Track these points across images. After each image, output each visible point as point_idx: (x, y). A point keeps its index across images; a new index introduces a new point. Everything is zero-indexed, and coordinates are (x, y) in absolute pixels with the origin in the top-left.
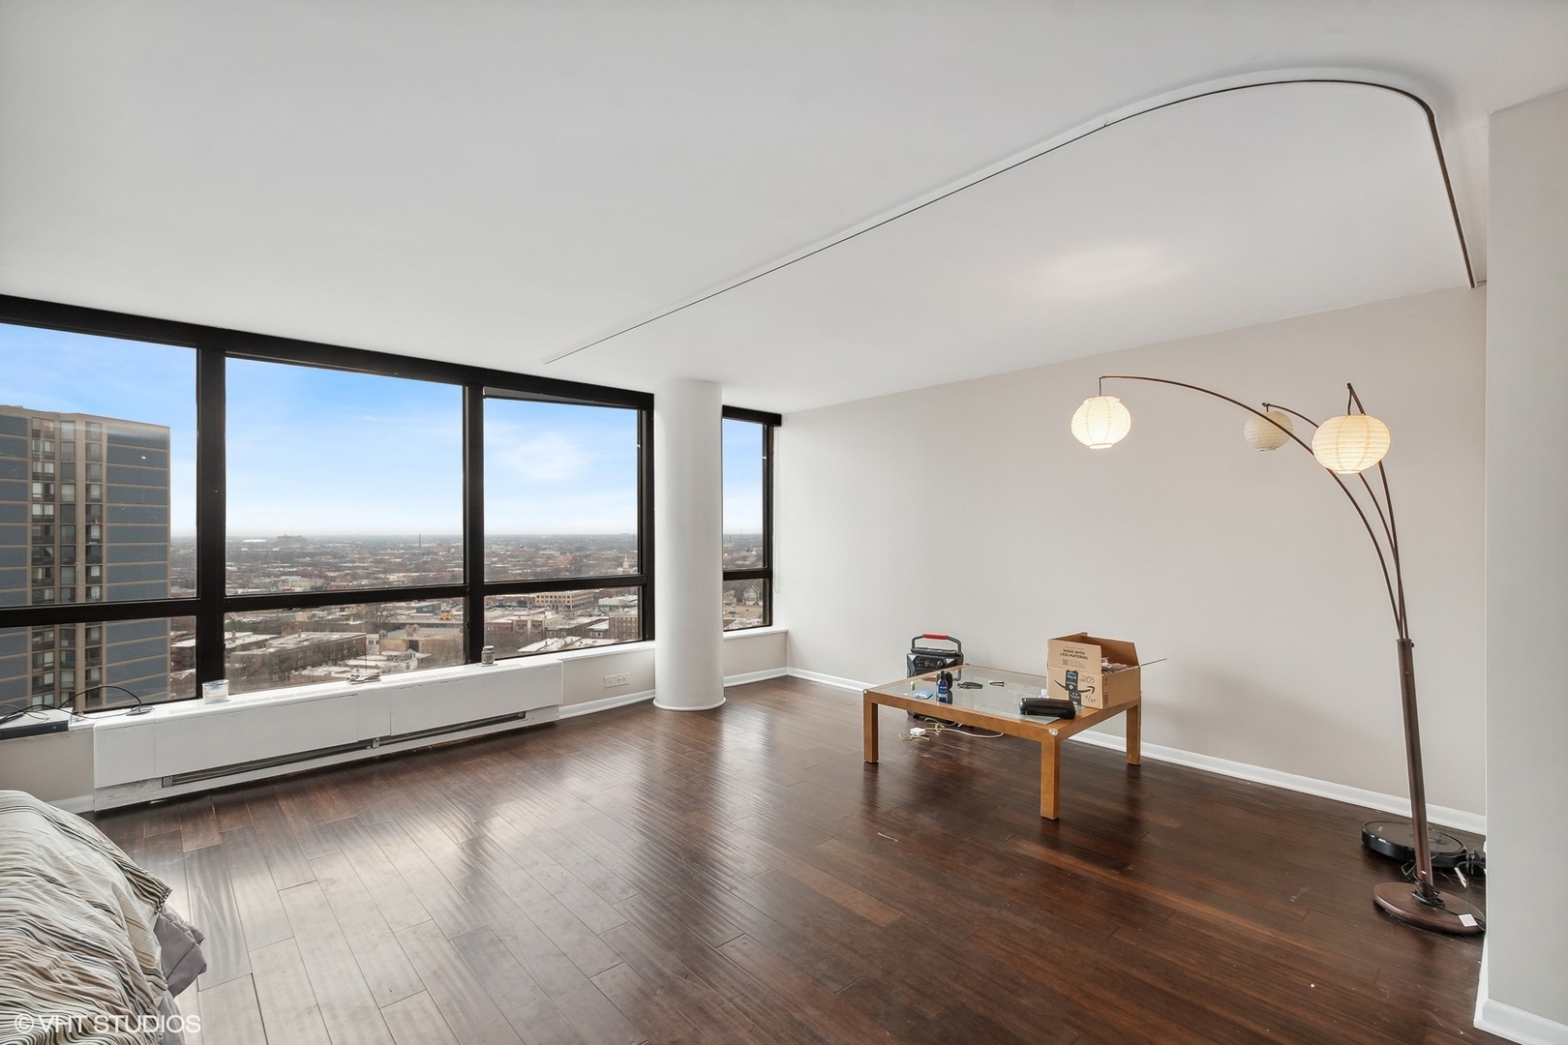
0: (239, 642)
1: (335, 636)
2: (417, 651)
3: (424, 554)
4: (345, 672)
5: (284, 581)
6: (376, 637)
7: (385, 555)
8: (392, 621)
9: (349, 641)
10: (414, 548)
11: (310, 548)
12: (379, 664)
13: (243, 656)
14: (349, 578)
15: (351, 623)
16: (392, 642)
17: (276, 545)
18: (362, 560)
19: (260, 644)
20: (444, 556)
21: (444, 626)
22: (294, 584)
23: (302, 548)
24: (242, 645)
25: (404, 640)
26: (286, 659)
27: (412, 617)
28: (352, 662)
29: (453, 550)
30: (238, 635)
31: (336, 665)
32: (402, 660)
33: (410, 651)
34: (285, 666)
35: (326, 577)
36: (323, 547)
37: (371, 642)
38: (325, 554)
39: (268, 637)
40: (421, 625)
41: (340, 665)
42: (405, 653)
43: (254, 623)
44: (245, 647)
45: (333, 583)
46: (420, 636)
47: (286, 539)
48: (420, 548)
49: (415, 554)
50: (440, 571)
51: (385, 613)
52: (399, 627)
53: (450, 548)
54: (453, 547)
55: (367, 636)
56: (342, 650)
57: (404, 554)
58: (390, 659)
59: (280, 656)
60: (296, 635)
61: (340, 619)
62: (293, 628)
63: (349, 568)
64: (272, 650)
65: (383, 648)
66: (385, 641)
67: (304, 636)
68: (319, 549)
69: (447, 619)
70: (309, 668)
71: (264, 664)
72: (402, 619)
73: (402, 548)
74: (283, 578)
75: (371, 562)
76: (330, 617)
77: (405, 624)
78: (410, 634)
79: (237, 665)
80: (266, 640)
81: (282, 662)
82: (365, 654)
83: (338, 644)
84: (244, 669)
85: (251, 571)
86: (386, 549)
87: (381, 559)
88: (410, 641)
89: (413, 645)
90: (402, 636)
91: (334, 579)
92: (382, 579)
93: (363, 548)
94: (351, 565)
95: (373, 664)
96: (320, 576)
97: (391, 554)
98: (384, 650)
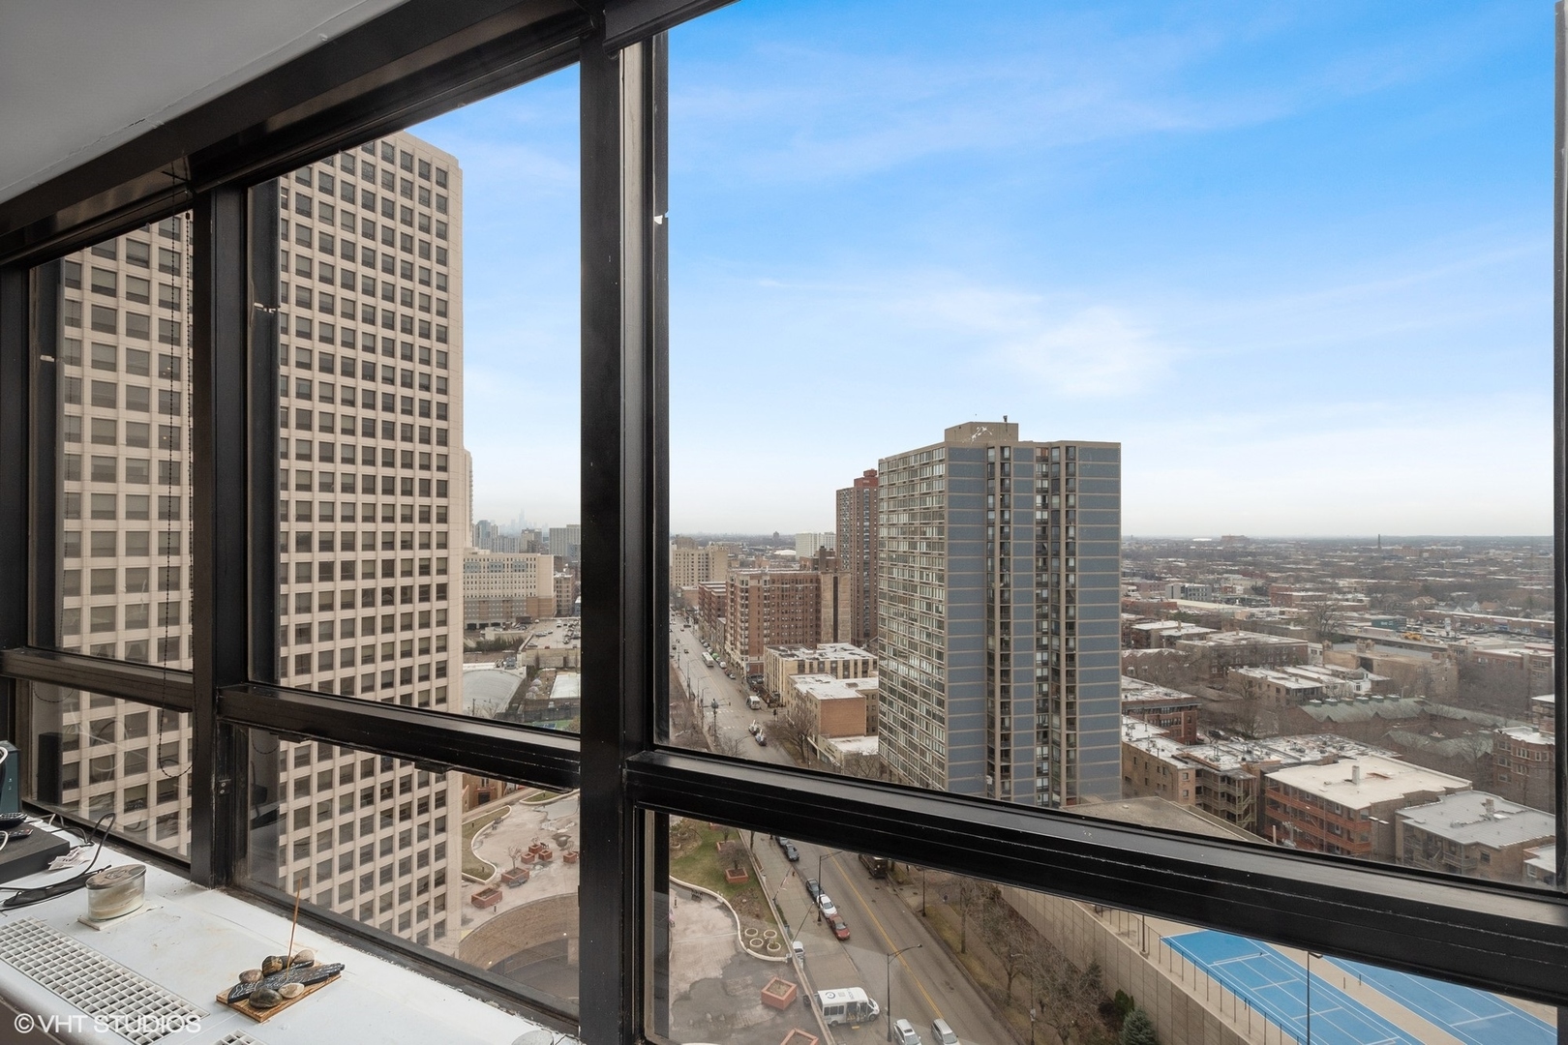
0: (1183, 632)
1: (1274, 640)
2: (1371, 672)
3: (1384, 558)
4: (1283, 678)
5: (1226, 579)
6: (1319, 646)
7: (1333, 557)
8: (1340, 632)
9: (1289, 647)
10: (1371, 550)
11: (1252, 548)
12: (1322, 677)
13: (1186, 645)
14: (1292, 580)
15: (1292, 628)
16: (1338, 655)
17: (1220, 543)
18: (1307, 562)
19: (1202, 637)
20: (1411, 561)
21: (1411, 647)
22: (1235, 582)
23: (1244, 547)
24: (1187, 635)
25: (1353, 656)
26: (1224, 654)
27: (1366, 631)
28: (1291, 670)
29: (1426, 555)
30: (1183, 624)
31: (1273, 669)
32: (1351, 679)
33: (1361, 670)
34: (1222, 661)
35: (1267, 577)
36: (1266, 547)
37: (1314, 652)
38: (1267, 554)
39: (1208, 630)
40: (1377, 642)
41: (1278, 671)
42: (1354, 671)
43: (1198, 615)
44: (1189, 637)
45: (1274, 584)
46: (1375, 654)
47: (1230, 539)
48: (1379, 550)
49: (1372, 558)
50: (1407, 579)
51: (1330, 622)
52: (1348, 639)
53: (1421, 552)
54: (1427, 551)
55: (1309, 644)
56: (1280, 655)
57: (1359, 557)
58: (1335, 674)
59: (1217, 651)
60: (1234, 633)
61: (1279, 623)
62: (1232, 625)
63: (1292, 570)
64: (1212, 644)
65: (1327, 661)
66: (1330, 653)
67: (1242, 634)
68: (1261, 548)
69: (1415, 639)
70: (1246, 667)
71: (1203, 656)
72: (1354, 631)
73: (1356, 551)
74: (1225, 575)
75: (1317, 565)
76: (1269, 619)
77: (1356, 638)
78: (1360, 650)
79: (1181, 652)
80: (1207, 633)
81: (1220, 656)
82: (1306, 664)
83: (1277, 648)
84: (1186, 657)
85: (1197, 567)
86: (1336, 551)
87: (1329, 562)
88: (1362, 659)
89: (1366, 664)
90: (1351, 649)
91: (1275, 580)
92: (1329, 583)
93: (1309, 549)
94: (1294, 566)
95: (1315, 676)
96: (1261, 576)
97: (1341, 557)
98: (1331, 662)
